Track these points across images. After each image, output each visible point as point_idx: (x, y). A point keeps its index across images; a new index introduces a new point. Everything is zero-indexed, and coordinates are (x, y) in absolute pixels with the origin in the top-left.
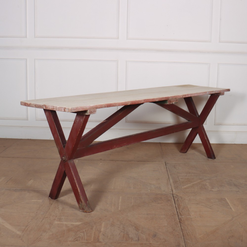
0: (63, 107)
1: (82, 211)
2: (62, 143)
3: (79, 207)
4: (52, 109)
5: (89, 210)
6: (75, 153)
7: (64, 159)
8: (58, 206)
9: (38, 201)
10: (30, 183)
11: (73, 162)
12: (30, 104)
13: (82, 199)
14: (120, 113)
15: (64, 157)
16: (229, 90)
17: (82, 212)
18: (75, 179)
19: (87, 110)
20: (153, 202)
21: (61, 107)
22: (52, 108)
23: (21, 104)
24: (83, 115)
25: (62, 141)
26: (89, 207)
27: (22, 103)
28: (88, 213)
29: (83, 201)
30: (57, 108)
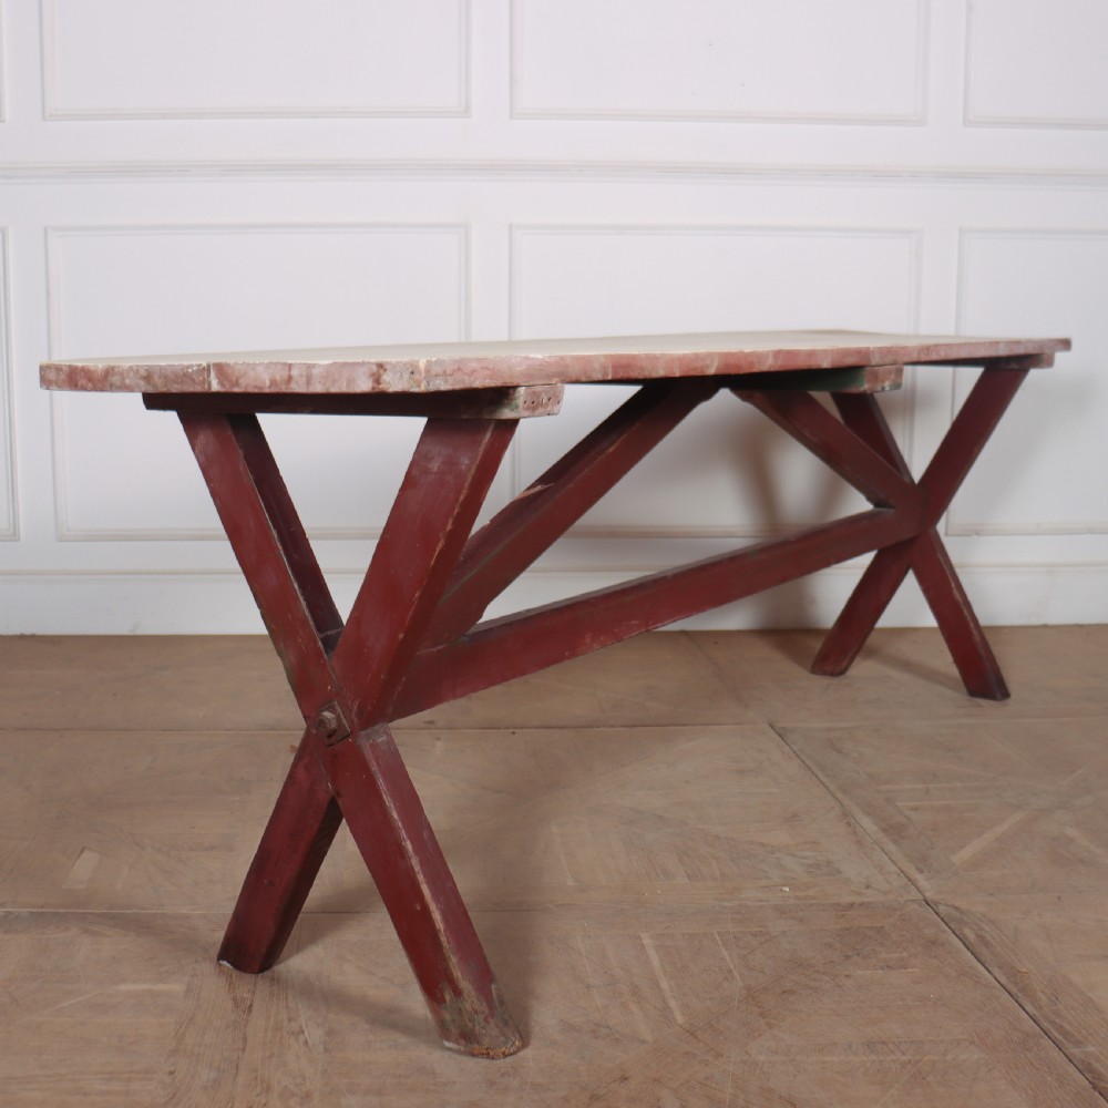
0: (363, 364)
1: (462, 1048)
2: (312, 623)
3: (441, 1024)
4: (273, 382)
5: (505, 1043)
6: (404, 679)
7: (334, 725)
8: (290, 1020)
9: (161, 987)
10: (83, 869)
11: (385, 738)
12: (109, 372)
13: (457, 973)
14: (612, 445)
15: (333, 710)
16: (1066, 344)
17: (459, 1052)
18: (409, 845)
19: (515, 387)
20: (848, 957)
21: (345, 364)
22: (278, 378)
23: (46, 382)
24: (478, 427)
25: (311, 611)
26: (506, 1023)
27: (52, 375)
28: (501, 1062)
29: (465, 985)
30: (315, 371)
